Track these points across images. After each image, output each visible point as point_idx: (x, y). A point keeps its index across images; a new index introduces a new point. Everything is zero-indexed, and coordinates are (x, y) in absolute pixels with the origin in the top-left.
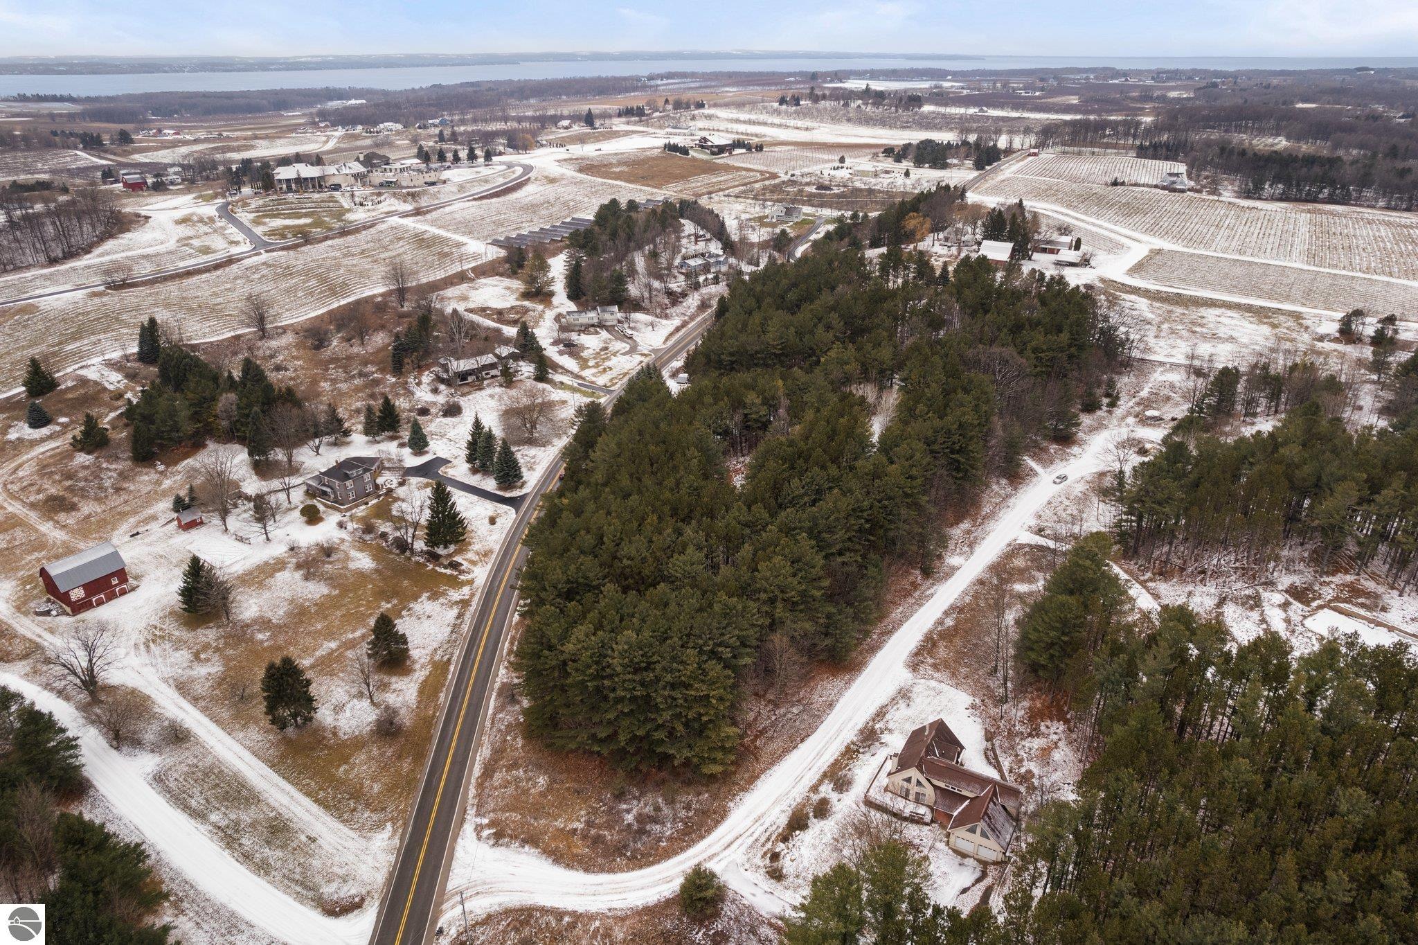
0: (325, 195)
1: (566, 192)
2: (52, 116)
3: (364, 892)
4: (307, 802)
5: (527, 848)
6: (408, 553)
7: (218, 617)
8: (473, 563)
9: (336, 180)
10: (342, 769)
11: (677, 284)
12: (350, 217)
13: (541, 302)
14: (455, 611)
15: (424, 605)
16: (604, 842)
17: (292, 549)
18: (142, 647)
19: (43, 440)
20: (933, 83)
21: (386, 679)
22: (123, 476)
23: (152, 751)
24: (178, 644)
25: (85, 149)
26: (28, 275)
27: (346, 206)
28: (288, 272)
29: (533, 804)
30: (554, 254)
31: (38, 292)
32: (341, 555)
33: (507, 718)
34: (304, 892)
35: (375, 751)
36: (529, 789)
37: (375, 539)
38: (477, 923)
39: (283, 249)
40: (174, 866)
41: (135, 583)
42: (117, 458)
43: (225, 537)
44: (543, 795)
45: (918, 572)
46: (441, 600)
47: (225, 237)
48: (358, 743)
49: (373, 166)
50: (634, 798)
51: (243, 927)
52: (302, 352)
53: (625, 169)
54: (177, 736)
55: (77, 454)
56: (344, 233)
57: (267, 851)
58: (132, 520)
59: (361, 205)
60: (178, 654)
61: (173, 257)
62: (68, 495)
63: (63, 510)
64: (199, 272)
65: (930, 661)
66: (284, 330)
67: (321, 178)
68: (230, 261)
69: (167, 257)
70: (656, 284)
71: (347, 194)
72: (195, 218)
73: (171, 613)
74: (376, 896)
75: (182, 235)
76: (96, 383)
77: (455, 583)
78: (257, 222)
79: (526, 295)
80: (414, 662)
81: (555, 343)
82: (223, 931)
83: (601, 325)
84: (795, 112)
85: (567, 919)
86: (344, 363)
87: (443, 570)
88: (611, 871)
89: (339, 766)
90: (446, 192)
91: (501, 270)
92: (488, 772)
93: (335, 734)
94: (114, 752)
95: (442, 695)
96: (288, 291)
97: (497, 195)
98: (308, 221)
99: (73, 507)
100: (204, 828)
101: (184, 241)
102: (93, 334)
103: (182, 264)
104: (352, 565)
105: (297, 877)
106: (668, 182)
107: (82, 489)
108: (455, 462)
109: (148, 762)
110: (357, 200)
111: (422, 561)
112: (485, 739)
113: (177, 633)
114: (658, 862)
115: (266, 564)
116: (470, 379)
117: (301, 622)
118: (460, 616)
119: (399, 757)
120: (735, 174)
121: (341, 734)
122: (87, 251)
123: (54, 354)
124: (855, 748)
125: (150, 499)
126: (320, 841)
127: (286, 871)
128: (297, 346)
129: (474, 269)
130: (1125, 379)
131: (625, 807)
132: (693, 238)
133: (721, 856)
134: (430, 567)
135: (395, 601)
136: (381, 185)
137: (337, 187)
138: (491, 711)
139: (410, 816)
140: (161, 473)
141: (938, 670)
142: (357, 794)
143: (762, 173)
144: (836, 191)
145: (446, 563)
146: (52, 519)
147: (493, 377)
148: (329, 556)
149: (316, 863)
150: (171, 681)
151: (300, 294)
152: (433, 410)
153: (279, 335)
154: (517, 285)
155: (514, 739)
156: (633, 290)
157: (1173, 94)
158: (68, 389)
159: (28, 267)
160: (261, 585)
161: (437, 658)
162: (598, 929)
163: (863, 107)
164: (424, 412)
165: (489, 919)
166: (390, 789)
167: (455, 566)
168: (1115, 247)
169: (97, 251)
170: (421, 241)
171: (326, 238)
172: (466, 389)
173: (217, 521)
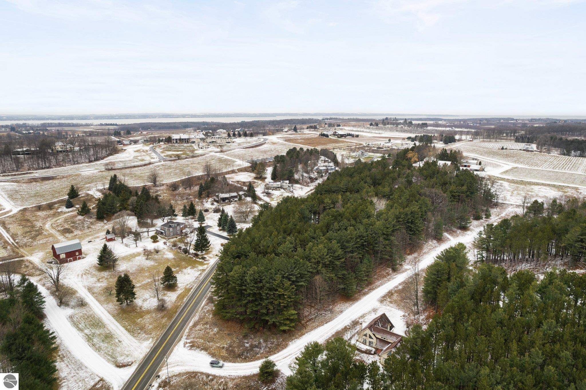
0: (188, 145)
1: (279, 147)
2: (109, 129)
3: (133, 361)
4: (123, 329)
5: (202, 351)
6: (187, 254)
7: (111, 269)
8: (211, 258)
9: (194, 140)
10: (139, 320)
11: (314, 175)
12: (196, 152)
13: (261, 180)
14: (199, 272)
15: (189, 270)
16: (234, 352)
17: (145, 250)
18: (80, 276)
19: (69, 212)
20: (434, 122)
21: (166, 292)
22: (92, 223)
23: (72, 308)
24: (93, 276)
25: (115, 136)
26: (81, 165)
27: (196, 148)
28: (170, 167)
29: (210, 337)
30: (269, 166)
31: (82, 170)
32: (162, 253)
33: (208, 308)
34: (111, 359)
35: (154, 315)
36: (209, 332)
37: (176, 249)
38: (174, 376)
39: (170, 161)
40: (65, 345)
41: (85, 256)
42: (91, 217)
43: (122, 245)
44: (215, 334)
45: (390, 269)
46: (195, 269)
47: (150, 156)
48: (148, 312)
49: (208, 136)
50: (251, 338)
51: (83, 368)
52: (167, 192)
53: (303, 141)
54: (82, 304)
55: (78, 216)
56: (193, 157)
57: (102, 344)
58: (90, 238)
59: (201, 148)
60: (92, 279)
61: (131, 162)
62: (71, 228)
63: (68, 233)
64: (138, 166)
65: (389, 300)
66: (163, 185)
67: (188, 139)
68: (150, 164)
69: (129, 162)
70: (305, 175)
71: (197, 145)
72: (141, 150)
73: (94, 266)
74: (138, 362)
75: (135, 155)
76: (92, 195)
77: (202, 264)
78: (162, 152)
79: (256, 178)
80: (178, 288)
81: (263, 193)
82: (76, 369)
83: (281, 187)
84: (376, 128)
85: (211, 377)
86: (182, 196)
87: (199, 260)
88: (234, 362)
89: (139, 318)
90: (233, 145)
91: (248, 170)
92: (195, 325)
93: (141, 308)
94: (58, 307)
95: (185, 299)
96: (168, 173)
97: (252, 147)
98: (181, 153)
99: (72, 232)
100: (81, 334)
101: (136, 157)
102: (96, 182)
103: (133, 164)
104: (165, 256)
105: (110, 353)
106: (319, 145)
107: (77, 227)
108: (214, 227)
109: (69, 311)
110: (200, 147)
111: (192, 256)
112: (197, 314)
113: (94, 272)
114: (255, 361)
115: (134, 254)
116: (227, 201)
117: (140, 272)
118: (200, 274)
119: (163, 318)
120: (346, 144)
121: (143, 309)
122: (102, 159)
123: (81, 187)
124: (349, 327)
125: (99, 231)
126: (123, 342)
127: (106, 351)
128: (166, 190)
129: (238, 170)
130: (495, 210)
131: (246, 341)
132: (323, 162)
133: (281, 361)
134: (194, 258)
135: (178, 268)
136: (210, 143)
137: (194, 142)
138: (202, 305)
139: (159, 338)
140: (105, 223)
141: (392, 303)
142: (142, 328)
143: (356, 143)
144: (385, 149)
145: (200, 257)
146: (64, 235)
147: (235, 201)
148: (157, 253)
149: (119, 349)
150: (87, 287)
151: (172, 174)
152: (210, 211)
153: (160, 186)
154: (253, 175)
155: (209, 315)
156: (296, 177)
157: (536, 125)
158: (82, 197)
159: (82, 163)
160: (129, 260)
161: (188, 287)
162: (222, 382)
163: (404, 127)
164: (206, 211)
165: (179, 375)
166: (155, 328)
167: (203, 258)
168: (497, 166)
169: (105, 159)
170: (220, 160)
171: (186, 158)
172: (224, 204)
173: (120, 239)
